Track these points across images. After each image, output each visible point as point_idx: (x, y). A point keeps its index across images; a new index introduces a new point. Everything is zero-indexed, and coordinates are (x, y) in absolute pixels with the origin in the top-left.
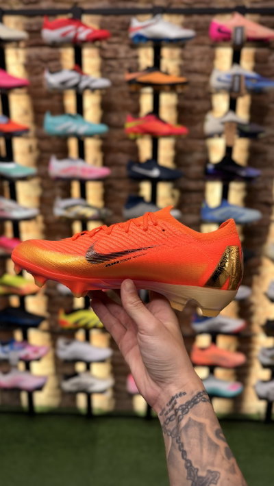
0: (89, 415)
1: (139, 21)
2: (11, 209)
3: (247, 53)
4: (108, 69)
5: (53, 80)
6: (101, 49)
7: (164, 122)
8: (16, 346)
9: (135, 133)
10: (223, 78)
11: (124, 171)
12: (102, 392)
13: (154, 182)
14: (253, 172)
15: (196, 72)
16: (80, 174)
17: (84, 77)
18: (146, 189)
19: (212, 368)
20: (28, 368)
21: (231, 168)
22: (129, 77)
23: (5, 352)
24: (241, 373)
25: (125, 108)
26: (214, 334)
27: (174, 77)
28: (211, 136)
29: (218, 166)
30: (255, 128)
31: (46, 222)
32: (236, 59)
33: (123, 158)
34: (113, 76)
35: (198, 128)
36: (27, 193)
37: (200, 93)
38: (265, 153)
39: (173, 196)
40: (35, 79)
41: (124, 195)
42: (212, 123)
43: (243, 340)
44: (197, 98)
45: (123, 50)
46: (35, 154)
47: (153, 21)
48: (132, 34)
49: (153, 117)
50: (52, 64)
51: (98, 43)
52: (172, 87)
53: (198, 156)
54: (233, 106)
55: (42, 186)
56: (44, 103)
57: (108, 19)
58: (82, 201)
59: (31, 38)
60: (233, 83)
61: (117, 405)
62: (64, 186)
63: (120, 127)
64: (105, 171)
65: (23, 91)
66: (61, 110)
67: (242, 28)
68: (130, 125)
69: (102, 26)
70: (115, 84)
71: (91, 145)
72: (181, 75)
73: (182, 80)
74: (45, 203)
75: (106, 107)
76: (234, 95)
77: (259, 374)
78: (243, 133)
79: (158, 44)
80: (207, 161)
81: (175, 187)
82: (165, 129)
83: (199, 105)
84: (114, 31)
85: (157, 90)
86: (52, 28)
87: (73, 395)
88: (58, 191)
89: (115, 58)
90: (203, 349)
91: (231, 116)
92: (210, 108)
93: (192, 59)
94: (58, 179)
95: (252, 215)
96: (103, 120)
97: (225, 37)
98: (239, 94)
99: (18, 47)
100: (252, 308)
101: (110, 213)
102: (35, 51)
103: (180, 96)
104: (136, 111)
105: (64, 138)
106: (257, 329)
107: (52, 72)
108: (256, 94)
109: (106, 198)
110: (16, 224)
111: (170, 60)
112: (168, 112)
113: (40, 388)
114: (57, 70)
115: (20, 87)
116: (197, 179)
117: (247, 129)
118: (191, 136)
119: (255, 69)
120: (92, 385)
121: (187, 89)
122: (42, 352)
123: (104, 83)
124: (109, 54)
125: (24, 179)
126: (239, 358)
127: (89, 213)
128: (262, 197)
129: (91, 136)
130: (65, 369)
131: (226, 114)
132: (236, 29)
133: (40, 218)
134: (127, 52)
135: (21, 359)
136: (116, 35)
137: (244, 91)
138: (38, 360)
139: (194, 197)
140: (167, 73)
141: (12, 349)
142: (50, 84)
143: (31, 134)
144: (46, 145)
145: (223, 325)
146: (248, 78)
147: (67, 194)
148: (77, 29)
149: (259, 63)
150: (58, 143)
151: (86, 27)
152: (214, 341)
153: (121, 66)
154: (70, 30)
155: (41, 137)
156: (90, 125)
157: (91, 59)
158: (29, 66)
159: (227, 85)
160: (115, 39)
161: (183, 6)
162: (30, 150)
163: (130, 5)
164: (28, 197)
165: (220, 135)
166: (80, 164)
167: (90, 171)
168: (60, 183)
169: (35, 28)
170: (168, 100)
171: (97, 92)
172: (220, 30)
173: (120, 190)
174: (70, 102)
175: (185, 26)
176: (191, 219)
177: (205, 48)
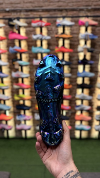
1: (59, 20)
2: (21, 74)
3: (89, 29)
5: (34, 37)
6: (48, 28)
7: (66, 48)
8: (22, 116)
9: (58, 51)
10: (83, 35)
13: (63, 66)
14: (92, 62)
15: (75, 34)
17: (43, 36)
19: (81, 121)
20: (25, 123)
21: (85, 61)
22: (56, 36)
23: (19, 118)
24: (90, 123)
25: (54, 45)
26: (82, 110)
27: (69, 36)
28: (80, 52)
29: (82, 61)
30: (92, 49)
32: (86, 30)
34: (51, 35)
35: (75, 50)
36: (26, 70)
37: (76, 39)
38: (95, 56)
39: (68, 70)
40: (28, 37)
42: (80, 48)
43: (90, 113)
44: (75, 41)
45: (54, 28)
46: (28, 59)
48: (57, 24)
49: (63, 47)
50: (34, 32)
51: (47, 26)
52: (68, 38)
53: (76, 58)
54: (86, 43)
55: (30, 68)
56: (31, 44)
57: (49, 19)
60: (86, 37)
63: (53, 50)
66: (36, 46)
67: (88, 22)
68: (56, 49)
69: (48, 21)
70: (52, 38)
72: (71, 35)
74: (31, 73)
75: (49, 44)
77: (96, 123)
78: (89, 51)
79: (64, 26)
80: (78, 59)
81: (69, 67)
82: (66, 50)
83: (76, 43)
85: (64, 39)
86: (35, 22)
88: (34, 69)
90: (79, 116)
91: (85, 46)
92: (79, 44)
93: (73, 30)
95: (92, 75)
96: (48, 48)
97: (83, 24)
98: (87, 40)
100: (93, 104)
102: (28, 29)
103: (71, 41)
104: (57, 45)
105: (36, 54)
106: (95, 109)
108: (92, 40)
110: (23, 79)
111: (67, 31)
112: (67, 46)
114: (35, 34)
116: (76, 65)
118: (74, 52)
123: (49, 38)
124: (50, 29)
126: (89, 118)
128: (95, 69)
129: (45, 53)
132: (86, 22)
133: (29, 78)
135: (23, 120)
136: (52, 24)
137: (89, 39)
139: (75, 70)
140: (66, 35)
144: (31, 56)
145: (84, 108)
146: (90, 36)
149: (93, 32)
151: (44, 22)
152: (82, 113)
153: (53, 32)
154: (40, 23)
155: (30, 54)
156: (44, 50)
157: (45, 31)
158: (27, 33)
159: (84, 37)
160: (52, 25)
161: (71, 16)
162: (27, 57)
163: (55, 16)
165: (82, 51)
168: (35, 67)
170: (67, 42)
171: (47, 40)
174: (39, 43)
175: (72, 21)
176: (74, 76)
177: (77, 27)
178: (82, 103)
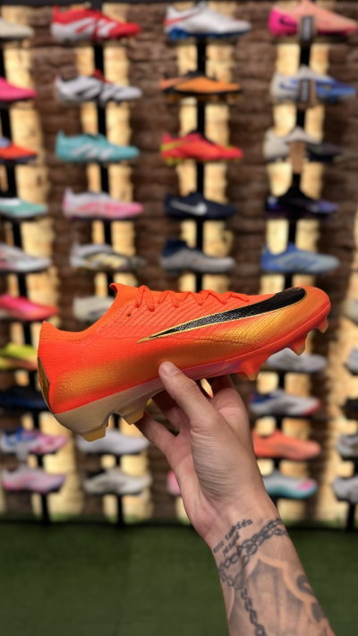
0: (121, 524)
1: (178, 10)
2: (15, 259)
3: (319, 51)
4: (138, 74)
5: (67, 89)
6: (129, 48)
7: (211, 143)
8: (24, 436)
9: (174, 157)
10: (288, 84)
11: (160, 208)
12: (136, 494)
13: (200, 222)
14: (328, 207)
15: (252, 77)
16: (103, 212)
17: (107, 86)
18: (189, 231)
19: (277, 461)
20: (40, 463)
21: (299, 202)
22: (165, 84)
23: (11, 444)
24: (315, 468)
25: (161, 125)
26: (280, 417)
27: (224, 84)
28: (272, 160)
29: (282, 200)
30: (330, 148)
31: (61, 276)
32: (305, 59)
33: (159, 191)
34: (145, 83)
35: (255, 150)
36: (36, 238)
37: (258, 104)
38: (343, 181)
39: (224, 240)
40: (43, 89)
41: (161, 239)
42: (273, 143)
43: (317, 425)
44: (254, 111)
45: (157, 50)
46: (46, 187)
47: (195, 10)
48: (168, 29)
49: (196, 137)
50: (65, 70)
51: (124, 41)
52: (222, 97)
53: (256, 187)
54: (301, 121)
55: (55, 229)
56: (56, 120)
57: (137, 9)
58: (106, 248)
59: (37, 35)
60: (300, 90)
61: (155, 511)
62: (82, 228)
63: (154, 149)
64: (135, 208)
65: (28, 105)
66: (77, 129)
67: (311, 18)
68: (167, 146)
69: (130, 18)
70: (147, 94)
71: (118, 174)
72: (233, 81)
73: (234, 87)
74: (59, 251)
75: (137, 125)
76: (302, 107)
77: (338, 468)
78: (314, 156)
79: (202, 40)
80: (268, 193)
81: (227, 228)
82: (212, 152)
83: (257, 120)
84: (144, 25)
85: (202, 101)
86: (65, 21)
87: (98, 498)
88: (76, 235)
89: (146, 61)
90: (265, 437)
91: (298, 134)
92: (272, 124)
93: (247, 60)
94: (75, 219)
95: (327, 263)
96: (133, 141)
97: (288, 31)
98: (309, 105)
99: (20, 47)
100: (329, 385)
101: (143, 262)
102: (43, 53)
103: (232, 108)
104: (175, 129)
105: (82, 165)
106: (335, 410)
107: (65, 80)
108: (331, 104)
109: (138, 243)
110: (22, 277)
111: (219, 62)
112: (216, 131)
113: (56, 490)
114: (72, 76)
115: (24, 99)
116: (256, 217)
117: (319, 150)
118: (248, 161)
119: (329, 72)
120: (123, 484)
121: (240, 99)
122: (58, 443)
123: (133, 92)
124: (138, 55)
125: (31, 219)
126: (312, 449)
127: (116, 263)
128: (340, 239)
129: (117, 161)
130: (89, 464)
131: (292, 131)
132: (304, 19)
133: (53, 271)
134: (162, 52)
135: (31, 453)
136: (148, 30)
137: (314, 100)
138: (54, 453)
139: (252, 240)
140: (214, 79)
141: (20, 439)
142: (62, 96)
143: (40, 160)
144: (59, 175)
145: (290, 405)
146: (319, 84)
147: (88, 239)
148: (96, 22)
149: (335, 65)
150: (74, 173)
151: (108, 20)
152: (279, 426)
153: (155, 70)
154: (88, 24)
155: (52, 165)
156: (115, 147)
157: (115, 61)
158: (36, 73)
159: (293, 93)
160: (146, 35)
162: (39, 182)
164: (38, 243)
165: (284, 158)
166: (103, 199)
167: (117, 208)
168: (78, 225)
169: (42, 22)
170: (216, 114)
171: (125, 105)
172: (283, 21)
173: (155, 233)
174: (90, 118)
175: (238, 16)
176: (249, 269)
177: (264, 46)
178: (281, 384)
